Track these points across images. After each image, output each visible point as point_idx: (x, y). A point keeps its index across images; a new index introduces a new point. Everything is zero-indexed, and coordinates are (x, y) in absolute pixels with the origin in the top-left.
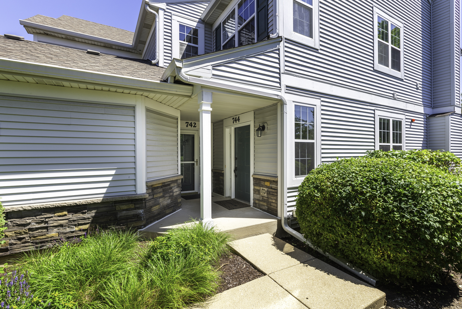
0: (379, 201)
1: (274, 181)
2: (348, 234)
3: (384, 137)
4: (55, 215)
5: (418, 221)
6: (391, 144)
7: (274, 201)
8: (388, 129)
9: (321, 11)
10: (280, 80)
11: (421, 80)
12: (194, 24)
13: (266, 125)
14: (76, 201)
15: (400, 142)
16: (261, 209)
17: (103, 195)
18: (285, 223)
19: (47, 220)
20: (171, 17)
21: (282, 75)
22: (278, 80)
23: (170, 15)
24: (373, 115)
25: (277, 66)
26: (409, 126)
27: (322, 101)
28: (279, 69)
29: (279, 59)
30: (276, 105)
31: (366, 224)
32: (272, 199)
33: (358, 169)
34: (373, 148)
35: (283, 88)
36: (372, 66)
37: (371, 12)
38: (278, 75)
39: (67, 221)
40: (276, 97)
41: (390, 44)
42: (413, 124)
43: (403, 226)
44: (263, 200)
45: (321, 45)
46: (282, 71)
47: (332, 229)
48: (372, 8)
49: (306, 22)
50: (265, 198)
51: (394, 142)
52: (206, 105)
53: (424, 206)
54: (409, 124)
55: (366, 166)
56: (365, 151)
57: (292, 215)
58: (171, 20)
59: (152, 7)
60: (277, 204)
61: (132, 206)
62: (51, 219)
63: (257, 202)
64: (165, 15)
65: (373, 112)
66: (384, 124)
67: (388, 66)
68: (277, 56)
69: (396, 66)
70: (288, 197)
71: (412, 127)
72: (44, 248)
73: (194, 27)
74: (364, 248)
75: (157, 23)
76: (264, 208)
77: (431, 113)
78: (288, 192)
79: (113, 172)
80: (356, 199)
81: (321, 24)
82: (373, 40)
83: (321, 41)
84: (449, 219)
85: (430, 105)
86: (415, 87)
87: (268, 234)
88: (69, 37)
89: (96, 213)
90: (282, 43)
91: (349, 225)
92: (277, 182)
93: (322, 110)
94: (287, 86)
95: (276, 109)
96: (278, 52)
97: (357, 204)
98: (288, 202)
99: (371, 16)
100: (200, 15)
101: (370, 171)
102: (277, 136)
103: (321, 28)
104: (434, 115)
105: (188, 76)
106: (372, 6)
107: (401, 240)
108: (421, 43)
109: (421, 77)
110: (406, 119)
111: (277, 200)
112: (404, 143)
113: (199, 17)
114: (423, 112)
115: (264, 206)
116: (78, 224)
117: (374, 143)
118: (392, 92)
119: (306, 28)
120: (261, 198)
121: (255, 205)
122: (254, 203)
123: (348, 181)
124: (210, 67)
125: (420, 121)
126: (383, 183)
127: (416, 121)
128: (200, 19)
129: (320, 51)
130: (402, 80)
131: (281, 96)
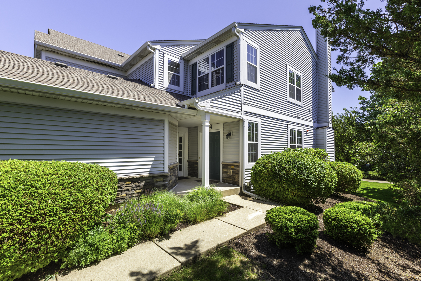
0: (292, 171)
1: (237, 165)
2: (279, 186)
3: (293, 141)
4: (125, 183)
5: (306, 178)
6: (296, 145)
7: (237, 177)
8: (295, 136)
9: (261, 68)
10: (241, 108)
11: (312, 107)
12: (177, 60)
13: (232, 133)
14: (136, 176)
15: (301, 144)
16: (228, 183)
17: (148, 173)
18: (244, 189)
19: (121, 186)
20: (163, 55)
21: (242, 105)
22: (240, 108)
23: (163, 53)
24: (287, 128)
25: (240, 100)
26: (305, 134)
27: (262, 120)
28: (241, 101)
29: (241, 96)
30: (239, 121)
31: (287, 181)
32: (236, 176)
33: (282, 157)
34: (287, 147)
35: (243, 112)
36: (286, 99)
37: (286, 68)
38: (240, 105)
39: (131, 187)
40: (240, 118)
41: (295, 86)
42: (307, 133)
43: (301, 180)
44: (230, 177)
45: (261, 88)
46: (242, 103)
47: (272, 186)
48: (286, 65)
49: (253, 75)
50: (231, 176)
51: (297, 144)
52: (207, 122)
53: (308, 172)
54: (306, 133)
55: (286, 156)
56: (283, 149)
57: (247, 185)
58: (163, 57)
59: (151, 48)
60: (239, 179)
61: (162, 179)
62: (123, 186)
63: (225, 179)
64: (160, 53)
65: (287, 126)
66: (293, 132)
67: (294, 99)
68: (240, 94)
69: (299, 99)
70: (246, 174)
71: (307, 135)
72: (119, 203)
73: (178, 62)
74: (286, 192)
75: (155, 59)
76: (230, 182)
77: (317, 127)
78: (246, 172)
79: (153, 159)
80: (282, 171)
81: (261, 75)
82: (287, 84)
83: (261, 85)
84: (317, 176)
85: (317, 121)
86: (309, 111)
87: (235, 195)
88: (71, 55)
89: (145, 183)
90: (242, 87)
91: (279, 183)
92: (239, 166)
93: (262, 125)
94: (245, 111)
95: (239, 124)
96: (240, 92)
97: (283, 173)
98: (246, 177)
99: (286, 70)
100: (182, 54)
101: (287, 158)
102: (239, 139)
103: (261, 78)
104: (318, 128)
105: (200, 107)
106: (286, 64)
107: (300, 186)
108: (312, 85)
109: (312, 105)
110: (304, 130)
111: (239, 176)
112: (303, 144)
113: (181, 56)
114: (313, 126)
115: (231, 180)
116: (136, 189)
117: (288, 144)
118: (297, 114)
119: (253, 78)
120: (228, 176)
121: (223, 181)
122: (223, 180)
123: (279, 163)
124: (209, 102)
125: (311, 131)
126: (293, 163)
127: (309, 131)
128: (181, 57)
129: (260, 91)
130: (301, 107)
131: (242, 117)
